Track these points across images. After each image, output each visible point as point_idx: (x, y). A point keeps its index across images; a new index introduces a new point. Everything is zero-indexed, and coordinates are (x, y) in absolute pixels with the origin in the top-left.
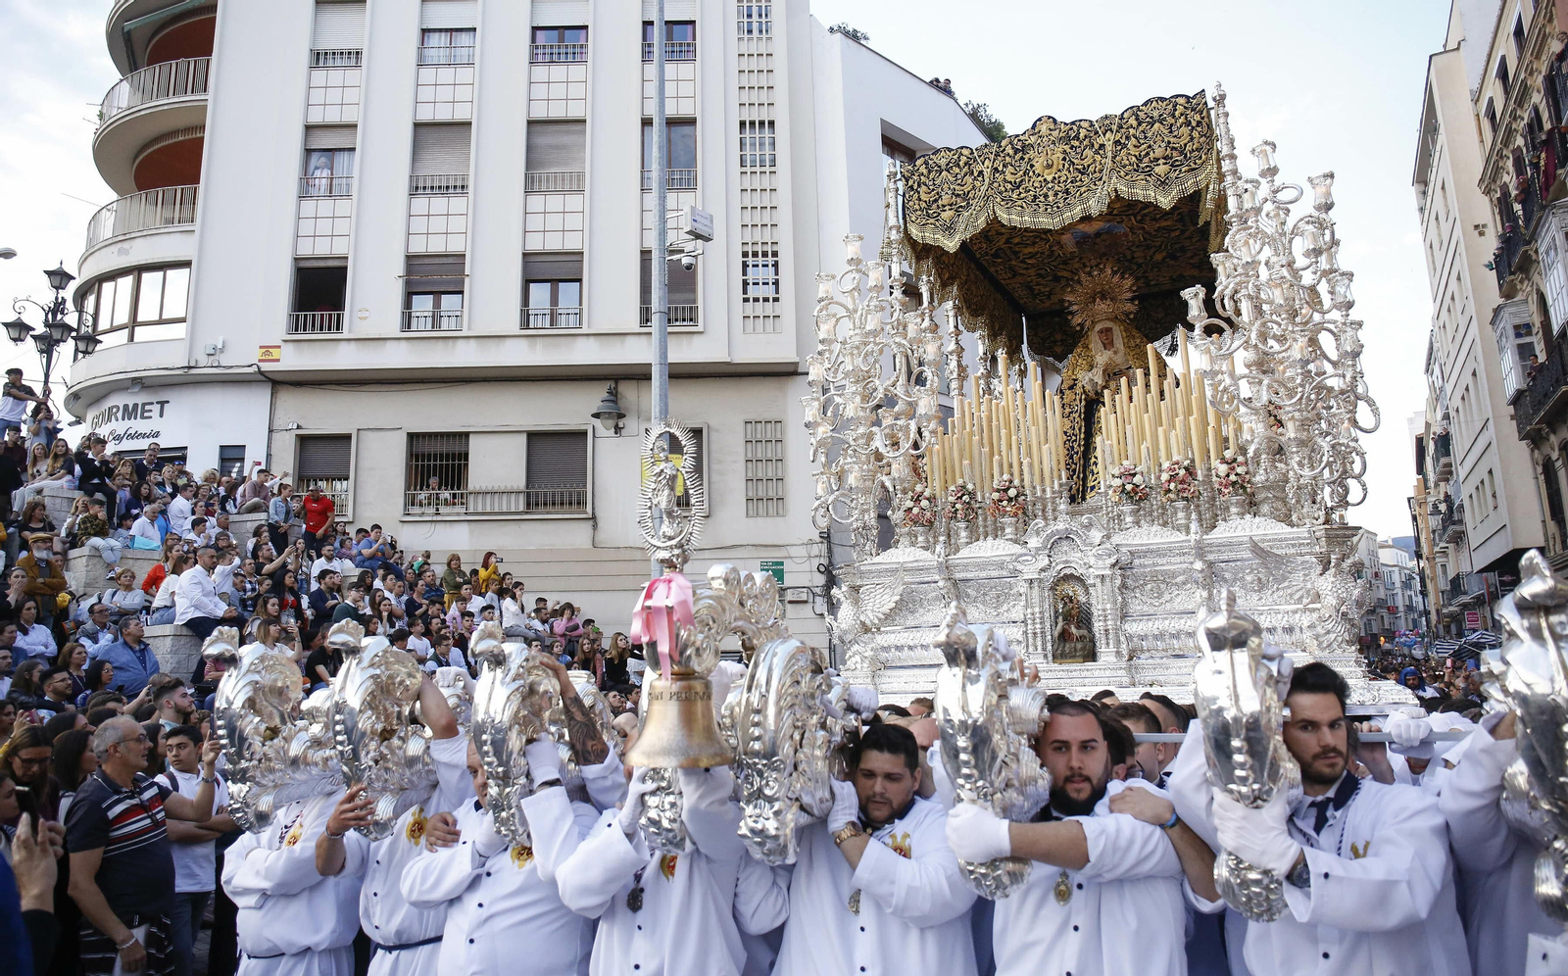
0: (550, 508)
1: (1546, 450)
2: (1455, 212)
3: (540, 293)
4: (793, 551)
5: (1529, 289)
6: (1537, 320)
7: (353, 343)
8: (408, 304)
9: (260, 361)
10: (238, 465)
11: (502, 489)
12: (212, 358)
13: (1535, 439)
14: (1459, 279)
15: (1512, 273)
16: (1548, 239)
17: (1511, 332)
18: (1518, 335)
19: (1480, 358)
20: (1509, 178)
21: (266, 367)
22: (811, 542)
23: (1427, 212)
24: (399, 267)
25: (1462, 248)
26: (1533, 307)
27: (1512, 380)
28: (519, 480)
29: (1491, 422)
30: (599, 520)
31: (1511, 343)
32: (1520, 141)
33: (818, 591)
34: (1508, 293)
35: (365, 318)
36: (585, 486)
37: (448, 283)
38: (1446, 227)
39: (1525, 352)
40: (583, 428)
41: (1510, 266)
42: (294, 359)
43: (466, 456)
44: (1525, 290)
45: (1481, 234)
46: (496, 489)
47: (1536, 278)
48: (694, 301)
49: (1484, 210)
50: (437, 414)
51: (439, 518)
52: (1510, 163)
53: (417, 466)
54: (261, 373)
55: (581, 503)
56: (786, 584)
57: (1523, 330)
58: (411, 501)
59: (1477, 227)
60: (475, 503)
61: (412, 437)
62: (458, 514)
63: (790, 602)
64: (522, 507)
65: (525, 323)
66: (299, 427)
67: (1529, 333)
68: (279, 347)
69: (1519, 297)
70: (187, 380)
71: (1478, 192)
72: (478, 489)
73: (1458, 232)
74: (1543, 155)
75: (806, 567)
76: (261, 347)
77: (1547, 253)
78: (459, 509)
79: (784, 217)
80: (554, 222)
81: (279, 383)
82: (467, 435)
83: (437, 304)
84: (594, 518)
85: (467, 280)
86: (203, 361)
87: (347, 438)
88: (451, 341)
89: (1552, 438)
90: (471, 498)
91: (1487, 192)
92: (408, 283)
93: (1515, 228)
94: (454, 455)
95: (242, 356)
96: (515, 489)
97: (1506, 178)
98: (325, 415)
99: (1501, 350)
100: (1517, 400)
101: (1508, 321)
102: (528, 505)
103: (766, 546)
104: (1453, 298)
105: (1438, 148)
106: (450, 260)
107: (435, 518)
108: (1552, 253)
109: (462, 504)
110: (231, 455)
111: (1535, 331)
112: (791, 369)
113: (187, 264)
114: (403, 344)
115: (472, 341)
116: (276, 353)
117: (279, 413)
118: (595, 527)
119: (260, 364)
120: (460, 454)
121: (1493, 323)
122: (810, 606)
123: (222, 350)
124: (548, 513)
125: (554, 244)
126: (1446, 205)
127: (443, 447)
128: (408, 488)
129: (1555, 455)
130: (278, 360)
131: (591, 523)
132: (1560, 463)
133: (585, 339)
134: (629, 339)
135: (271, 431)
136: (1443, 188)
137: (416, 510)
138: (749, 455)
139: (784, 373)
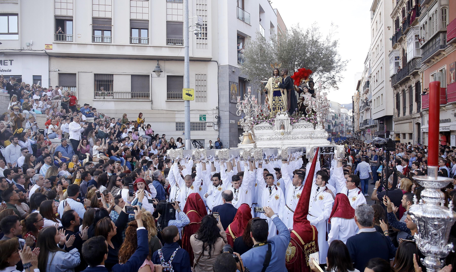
0: (138, 98)
1: (398, 90)
2: (383, 22)
3: (135, 32)
4: (209, 112)
5: (400, 47)
6: (401, 56)
7: (76, 45)
8: (93, 34)
9: (46, 49)
10: (39, 81)
11: (124, 92)
12: (28, 47)
13: (395, 88)
14: (381, 41)
15: (397, 42)
16: (410, 36)
17: (394, 59)
18: (396, 60)
19: (384, 64)
20: (400, 15)
21: (48, 51)
22: (214, 110)
23: (373, 20)
24: (90, 22)
25: (383, 33)
26: (401, 52)
27: (393, 71)
28: (129, 90)
29: (385, 81)
30: (153, 102)
31: (394, 62)
32: (405, 5)
33: (216, 123)
34: (394, 47)
35: (80, 37)
36: (149, 92)
37: (106, 27)
38: (379, 26)
39: (397, 64)
40: (148, 74)
41: (396, 40)
42: (57, 49)
43: (113, 81)
44: (399, 48)
45: (389, 29)
46: (122, 92)
47: (403, 44)
48: (182, 38)
49: (391, 23)
50: (104, 68)
51: (105, 100)
52: (401, 11)
53: (97, 84)
54: (46, 53)
55: (148, 96)
56: (207, 121)
57: (397, 58)
58: (96, 94)
59: (388, 27)
60: (116, 96)
61: (95, 75)
62: (111, 99)
63: (208, 126)
64: (130, 97)
65: (131, 42)
66: (59, 71)
67: (398, 59)
68: (52, 45)
69: (397, 49)
70: (21, 54)
71: (390, 17)
72: (117, 91)
73: (383, 28)
74: (412, 12)
75: (212, 116)
76: (45, 45)
77: (409, 40)
78: (111, 97)
79: (209, 13)
80: (140, 10)
81: (50, 56)
82: (113, 75)
83: (103, 34)
84: (152, 101)
85: (112, 27)
86: (26, 48)
87: (75, 74)
88: (108, 46)
89: (400, 88)
90: (115, 94)
91: (393, 18)
92: (93, 27)
93: (400, 30)
94: (109, 81)
95: (39, 47)
96: (128, 92)
97: (399, 15)
98: (68, 67)
99: (391, 63)
100: (392, 77)
101: (393, 56)
102: (132, 96)
103: (201, 110)
104: (378, 46)
105: (381, 2)
106: (106, 20)
107: (104, 100)
108: (411, 40)
109: (112, 96)
110: (37, 79)
111: (400, 59)
112: (209, 60)
113: (16, 15)
114: (93, 46)
115: (115, 46)
116: (51, 47)
117: (52, 66)
118: (152, 103)
119: (46, 50)
120: (111, 81)
121: (389, 55)
122: (213, 127)
123: (32, 45)
124: (139, 99)
125: (139, 17)
126: (380, 19)
127: (105, 78)
128: (95, 91)
129: (400, 92)
130: (52, 49)
131: (151, 102)
132: (401, 94)
133: (150, 47)
134: (163, 48)
135: (49, 71)
136: (380, 14)
137: (97, 97)
138: (197, 84)
139: (207, 61)
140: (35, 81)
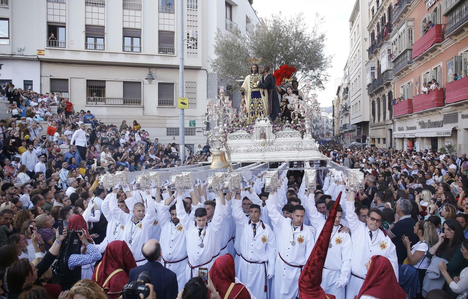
0: (130, 103)
1: (373, 98)
2: (360, 34)
3: (128, 40)
4: (198, 118)
5: (376, 58)
6: (376, 67)
7: (69, 51)
8: (86, 40)
9: (38, 54)
10: (30, 86)
11: (116, 98)
12: (20, 52)
13: (371, 95)
14: (359, 51)
15: (372, 54)
16: (383, 50)
17: (370, 69)
18: (372, 70)
19: (361, 73)
20: (375, 29)
21: (40, 57)
22: (203, 116)
23: (352, 31)
24: (84, 29)
25: (361, 44)
26: (376, 63)
27: (369, 81)
28: (121, 95)
29: (362, 89)
30: (145, 107)
31: (370, 71)
32: (379, 21)
33: (205, 129)
34: (370, 58)
35: (73, 44)
36: (141, 98)
37: (99, 35)
38: (357, 37)
39: (373, 74)
40: (140, 81)
41: (372, 52)
42: (49, 55)
43: (105, 87)
44: (374, 59)
45: (366, 41)
46: (114, 97)
47: (378, 56)
48: (174, 47)
49: (368, 36)
50: (96, 74)
51: (98, 106)
52: (376, 25)
53: (89, 90)
54: (38, 58)
55: (139, 102)
56: (196, 127)
57: (373, 68)
58: (88, 100)
59: (365, 39)
60: (108, 101)
61: (87, 80)
62: (103, 104)
63: (197, 131)
64: (122, 103)
65: (123, 50)
66: (51, 76)
67: (374, 69)
68: (44, 51)
69: (373, 60)
70: (11, 58)
71: (367, 30)
72: (109, 97)
73: (360, 39)
74: (385, 28)
75: (201, 122)
76: (38, 50)
77: (383, 53)
78: (103, 103)
79: (199, 24)
80: (132, 19)
81: (42, 61)
82: (105, 81)
83: (95, 41)
84: (143, 107)
85: (106, 35)
86: (17, 53)
87: (67, 80)
88: (101, 53)
89: (376, 96)
90: (107, 100)
91: (369, 30)
92: (86, 34)
93: (375, 43)
94: (101, 87)
95: (32, 52)
96: (120, 98)
97: (374, 29)
98: (60, 72)
99: (367, 72)
100: (369, 86)
101: (369, 66)
102: (124, 102)
103: (191, 116)
104: (356, 55)
105: (358, 15)
106: (100, 28)
107: (96, 105)
108: (384, 53)
109: (104, 101)
110: (28, 83)
111: (375, 69)
112: (199, 68)
113: (7, 19)
114: (86, 53)
115: (108, 54)
116: (43, 53)
117: (43, 70)
118: (144, 109)
119: (38, 56)
120: (103, 87)
121: (366, 65)
122: (202, 133)
123: (23, 50)
124: (130, 105)
125: (132, 26)
126: (358, 31)
127: (98, 84)
128: (87, 96)
129: (375, 100)
130: (44, 55)
131: (143, 108)
132: (376, 102)
133: (142, 56)
134: (155, 57)
135: (41, 76)
136: (358, 26)
137: (90, 103)
138: (187, 91)
139: (197, 69)
140: (26, 86)
